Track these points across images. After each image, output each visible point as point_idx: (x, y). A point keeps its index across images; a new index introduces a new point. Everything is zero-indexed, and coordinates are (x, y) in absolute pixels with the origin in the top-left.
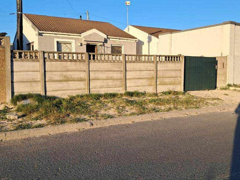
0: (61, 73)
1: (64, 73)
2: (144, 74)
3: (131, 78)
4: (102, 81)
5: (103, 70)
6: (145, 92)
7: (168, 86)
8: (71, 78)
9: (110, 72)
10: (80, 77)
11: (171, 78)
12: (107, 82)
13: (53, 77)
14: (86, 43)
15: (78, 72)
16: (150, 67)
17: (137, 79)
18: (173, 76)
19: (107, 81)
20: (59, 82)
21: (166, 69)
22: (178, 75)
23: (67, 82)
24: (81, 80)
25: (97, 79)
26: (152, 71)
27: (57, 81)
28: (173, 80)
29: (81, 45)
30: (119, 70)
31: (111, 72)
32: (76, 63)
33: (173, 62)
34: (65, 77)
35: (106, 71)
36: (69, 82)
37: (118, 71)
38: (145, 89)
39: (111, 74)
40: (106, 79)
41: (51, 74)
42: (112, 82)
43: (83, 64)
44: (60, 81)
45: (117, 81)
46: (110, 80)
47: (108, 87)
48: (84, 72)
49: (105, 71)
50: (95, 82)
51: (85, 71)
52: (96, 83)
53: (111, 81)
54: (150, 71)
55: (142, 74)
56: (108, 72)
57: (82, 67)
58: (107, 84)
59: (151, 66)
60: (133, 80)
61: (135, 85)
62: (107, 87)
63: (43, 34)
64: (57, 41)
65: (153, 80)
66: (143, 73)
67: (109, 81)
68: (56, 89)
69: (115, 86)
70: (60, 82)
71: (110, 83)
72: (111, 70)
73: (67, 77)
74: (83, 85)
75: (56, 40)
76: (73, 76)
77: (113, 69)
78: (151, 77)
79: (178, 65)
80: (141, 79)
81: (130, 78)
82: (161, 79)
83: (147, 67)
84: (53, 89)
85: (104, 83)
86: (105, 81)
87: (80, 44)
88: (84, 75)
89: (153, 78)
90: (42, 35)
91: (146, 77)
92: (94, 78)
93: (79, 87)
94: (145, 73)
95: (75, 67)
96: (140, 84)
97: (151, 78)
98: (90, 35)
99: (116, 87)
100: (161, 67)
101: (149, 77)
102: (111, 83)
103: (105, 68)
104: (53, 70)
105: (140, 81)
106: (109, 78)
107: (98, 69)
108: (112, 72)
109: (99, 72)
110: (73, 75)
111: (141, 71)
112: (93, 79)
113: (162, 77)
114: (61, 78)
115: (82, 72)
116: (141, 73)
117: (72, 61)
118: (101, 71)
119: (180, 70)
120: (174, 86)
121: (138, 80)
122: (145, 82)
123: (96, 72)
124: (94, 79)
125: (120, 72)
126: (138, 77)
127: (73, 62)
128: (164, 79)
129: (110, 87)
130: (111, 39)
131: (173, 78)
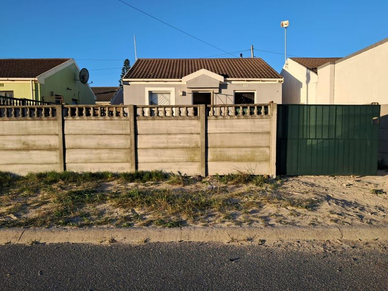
0: (18, 138)
1: (23, 138)
2: (177, 140)
3: (147, 147)
4: (88, 151)
5: (88, 132)
6: (179, 172)
7: (236, 164)
8: (34, 146)
9: (103, 136)
10: (49, 144)
11: (244, 149)
12: (98, 154)
13: (5, 144)
14: (190, 91)
15: (46, 137)
16: (190, 128)
17: (162, 148)
18: (249, 144)
19: (98, 151)
20: (15, 152)
21: (230, 132)
22: (263, 143)
23: (28, 152)
24: (50, 149)
25: (79, 148)
26: (195, 136)
27: (12, 150)
28: (249, 153)
29: (184, 94)
30: (121, 132)
31: (105, 136)
32: (42, 122)
33: (247, 118)
34: (24, 144)
35: (96, 135)
36: (31, 152)
37: (120, 134)
38: (179, 168)
39: (106, 141)
40: (96, 149)
41: (3, 139)
42: (108, 153)
43: (54, 123)
44: (17, 150)
45: (118, 152)
46: (105, 150)
47: (100, 161)
48: (57, 137)
49: (93, 134)
50: (74, 152)
51: (57, 135)
52: (77, 154)
53: (107, 151)
54: (191, 135)
55: (174, 140)
56: (100, 136)
57: (52, 128)
58: (98, 156)
59: (194, 126)
60: (152, 150)
61: (156, 159)
62: (98, 161)
63: (130, 83)
64: (149, 91)
65: (196, 152)
66: (176, 138)
67: (103, 151)
68: (11, 162)
69: (113, 161)
70: (17, 152)
71: (104, 154)
72: (106, 133)
73: (28, 144)
74: (55, 157)
75: (147, 90)
76: (38, 143)
77: (110, 131)
78: (194, 145)
79: (261, 123)
80: (169, 149)
81: (143, 147)
82: (218, 149)
83: (184, 127)
84: (6, 162)
85: (93, 155)
86: (95, 152)
87: (181, 94)
88: (56, 141)
89: (198, 147)
90: (129, 85)
91: (181, 145)
92: (74, 146)
93: (48, 160)
94: (180, 139)
95: (40, 129)
96: (168, 159)
97: (194, 148)
98: (196, 79)
99: (117, 162)
100: (216, 127)
101: (187, 145)
102: (107, 155)
103: (93, 130)
104: (5, 133)
105: (168, 152)
106: (102, 147)
107: (80, 132)
108: (108, 136)
109: (82, 136)
110: (38, 141)
111: (169, 134)
112: (71, 147)
113: (219, 147)
114: (19, 146)
115: (53, 136)
116: (170, 139)
117: (35, 120)
118: (86, 134)
119: (269, 133)
120: (253, 165)
121: (161, 151)
122: (178, 155)
123: (77, 136)
124: (73, 148)
125: (124, 136)
126: (162, 145)
127: (38, 120)
128: (226, 149)
129: (103, 161)
130: (233, 82)
131: (248, 149)
